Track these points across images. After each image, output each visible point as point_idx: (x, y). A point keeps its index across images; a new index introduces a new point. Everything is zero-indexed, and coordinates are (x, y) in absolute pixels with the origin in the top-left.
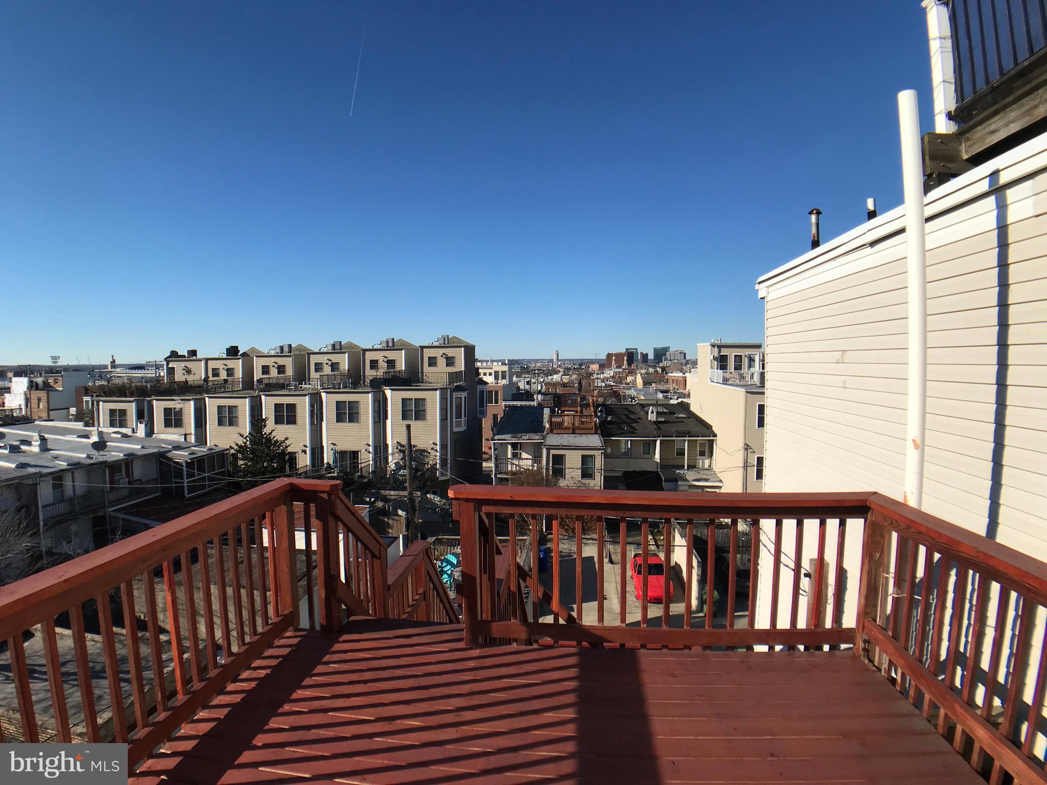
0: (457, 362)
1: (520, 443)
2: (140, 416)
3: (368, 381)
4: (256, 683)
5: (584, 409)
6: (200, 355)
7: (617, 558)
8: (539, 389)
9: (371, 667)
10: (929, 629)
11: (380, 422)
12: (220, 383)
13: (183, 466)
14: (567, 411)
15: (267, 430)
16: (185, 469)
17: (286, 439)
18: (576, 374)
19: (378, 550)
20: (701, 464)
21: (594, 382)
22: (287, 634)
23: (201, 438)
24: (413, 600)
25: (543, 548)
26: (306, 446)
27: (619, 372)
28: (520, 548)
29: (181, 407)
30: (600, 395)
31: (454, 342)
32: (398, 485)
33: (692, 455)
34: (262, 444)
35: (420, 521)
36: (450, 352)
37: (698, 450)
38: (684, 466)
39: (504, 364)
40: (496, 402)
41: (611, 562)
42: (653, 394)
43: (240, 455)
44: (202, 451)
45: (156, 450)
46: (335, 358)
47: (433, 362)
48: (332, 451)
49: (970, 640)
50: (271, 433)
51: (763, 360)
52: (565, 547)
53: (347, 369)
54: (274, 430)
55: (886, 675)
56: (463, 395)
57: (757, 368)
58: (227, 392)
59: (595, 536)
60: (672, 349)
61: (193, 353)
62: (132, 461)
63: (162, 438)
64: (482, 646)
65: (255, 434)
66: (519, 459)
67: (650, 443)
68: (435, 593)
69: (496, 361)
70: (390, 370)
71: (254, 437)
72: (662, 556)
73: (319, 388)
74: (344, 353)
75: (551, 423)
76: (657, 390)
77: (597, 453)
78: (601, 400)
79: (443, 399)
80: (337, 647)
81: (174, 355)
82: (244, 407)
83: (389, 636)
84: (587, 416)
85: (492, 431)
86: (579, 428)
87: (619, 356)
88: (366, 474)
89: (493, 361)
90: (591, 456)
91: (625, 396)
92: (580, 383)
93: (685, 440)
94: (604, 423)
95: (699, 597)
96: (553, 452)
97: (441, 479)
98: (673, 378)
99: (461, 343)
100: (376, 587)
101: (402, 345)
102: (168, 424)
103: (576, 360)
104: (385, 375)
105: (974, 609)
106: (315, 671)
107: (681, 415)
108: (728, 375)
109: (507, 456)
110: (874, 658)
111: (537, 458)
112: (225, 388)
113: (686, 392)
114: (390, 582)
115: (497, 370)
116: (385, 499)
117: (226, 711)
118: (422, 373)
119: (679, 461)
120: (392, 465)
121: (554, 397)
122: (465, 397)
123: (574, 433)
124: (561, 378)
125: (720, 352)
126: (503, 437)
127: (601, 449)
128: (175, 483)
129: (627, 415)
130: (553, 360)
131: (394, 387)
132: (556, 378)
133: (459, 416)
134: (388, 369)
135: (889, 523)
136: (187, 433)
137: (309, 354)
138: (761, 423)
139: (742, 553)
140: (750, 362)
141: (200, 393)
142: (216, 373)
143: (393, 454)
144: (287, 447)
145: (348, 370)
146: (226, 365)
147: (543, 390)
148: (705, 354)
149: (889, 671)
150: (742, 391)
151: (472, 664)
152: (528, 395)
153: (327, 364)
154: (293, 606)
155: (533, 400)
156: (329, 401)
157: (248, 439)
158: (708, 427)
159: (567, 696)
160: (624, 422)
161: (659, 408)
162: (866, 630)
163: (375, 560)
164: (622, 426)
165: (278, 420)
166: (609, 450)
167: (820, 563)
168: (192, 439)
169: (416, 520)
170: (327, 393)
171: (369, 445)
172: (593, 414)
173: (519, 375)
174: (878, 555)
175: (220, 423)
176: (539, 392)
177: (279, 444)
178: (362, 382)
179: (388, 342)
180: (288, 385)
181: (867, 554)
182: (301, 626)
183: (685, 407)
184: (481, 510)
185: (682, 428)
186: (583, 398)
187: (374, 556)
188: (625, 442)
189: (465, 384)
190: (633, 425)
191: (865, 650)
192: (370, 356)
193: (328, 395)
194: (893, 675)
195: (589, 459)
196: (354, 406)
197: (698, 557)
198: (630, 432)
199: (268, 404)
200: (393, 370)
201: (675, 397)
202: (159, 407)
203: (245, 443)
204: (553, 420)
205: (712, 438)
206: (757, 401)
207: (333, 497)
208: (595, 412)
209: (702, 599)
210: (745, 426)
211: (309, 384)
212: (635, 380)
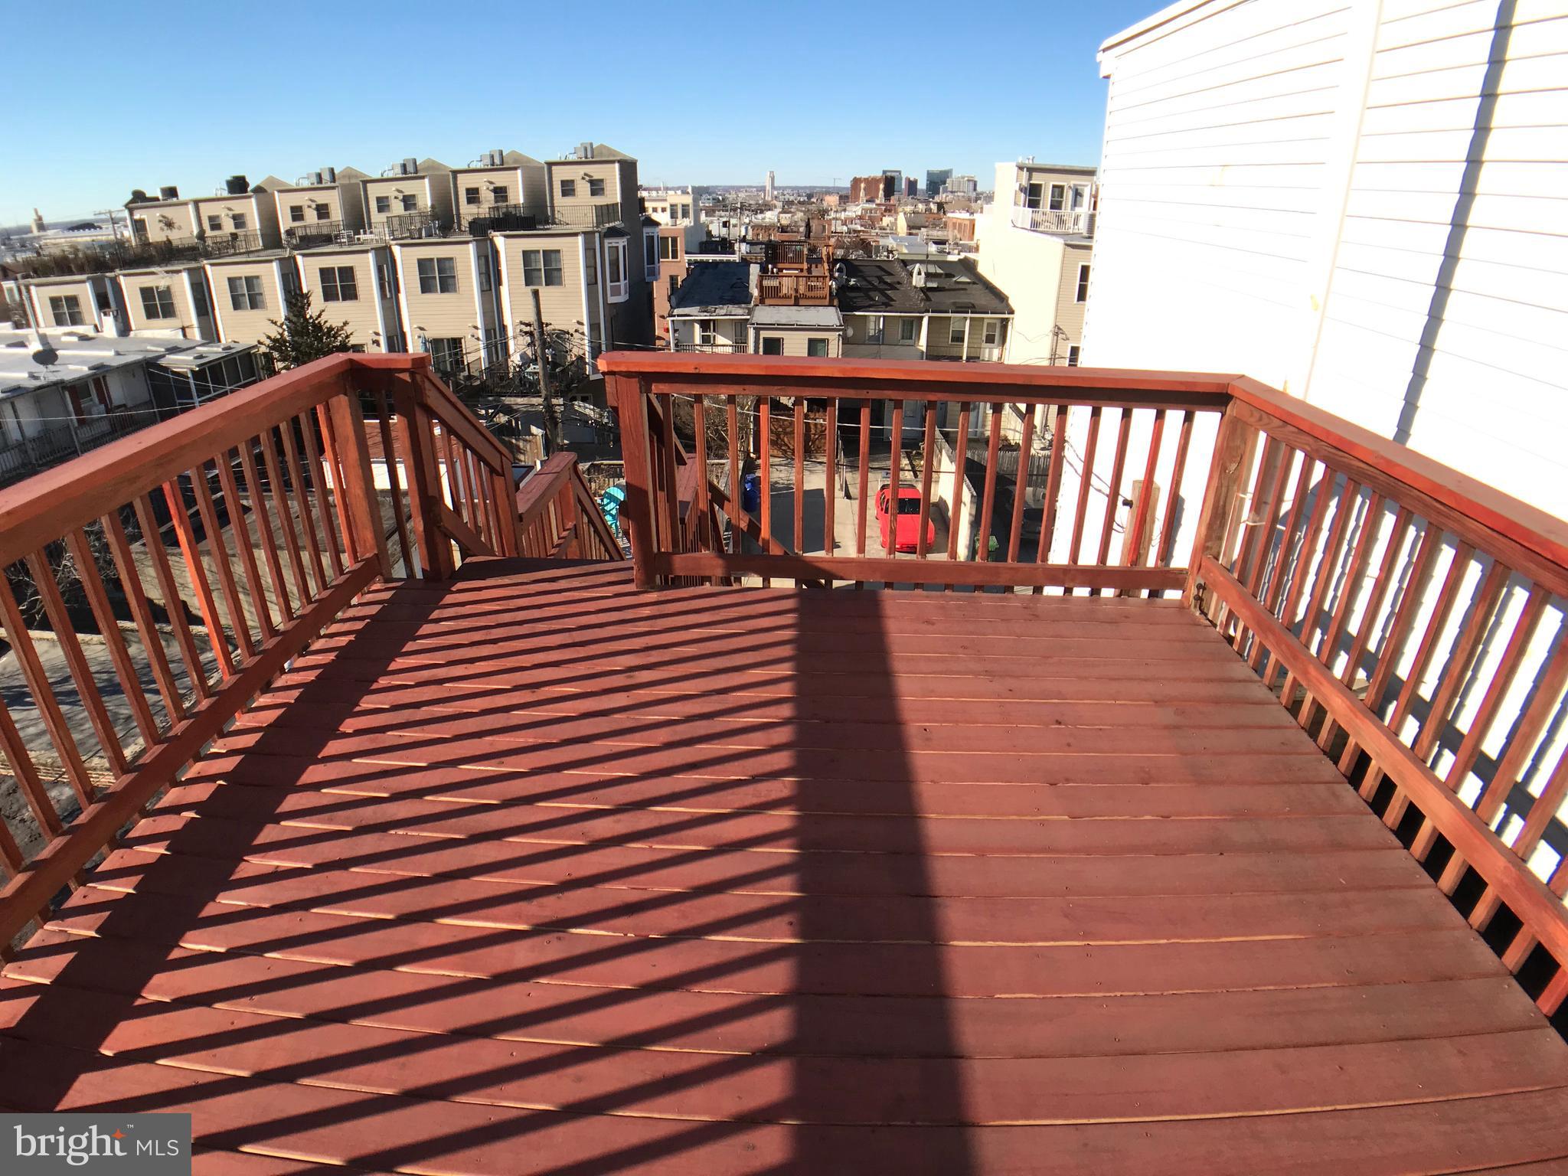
0: (607, 187)
1: (714, 320)
2: (103, 303)
3: (465, 224)
4: (336, 653)
5: (814, 266)
6: (183, 196)
7: (854, 491)
8: (743, 233)
9: (501, 621)
10: (1288, 580)
11: (491, 290)
12: (225, 239)
13: (188, 378)
14: (786, 269)
15: (312, 312)
16: (192, 381)
17: (346, 324)
18: (801, 211)
19: (499, 462)
20: (987, 356)
21: (830, 225)
22: (374, 587)
23: (210, 334)
24: (559, 539)
25: (749, 477)
26: (377, 334)
27: (871, 210)
28: (717, 476)
29: (167, 284)
30: (840, 245)
31: (601, 154)
32: (527, 388)
33: (975, 341)
34: (308, 334)
35: (566, 442)
36: (596, 171)
37: (985, 333)
38: (961, 358)
39: (685, 192)
40: (675, 256)
41: (848, 496)
42: (920, 245)
43: (276, 355)
44: (214, 352)
45: (139, 357)
46: (409, 187)
47: (568, 188)
48: (420, 340)
49: (1339, 594)
50: (319, 316)
51: (1096, 197)
52: (782, 475)
53: (429, 204)
54: (323, 311)
55: (1222, 631)
56: (621, 243)
57: (1084, 210)
58: (241, 254)
59: (825, 460)
60: (956, 174)
61: (171, 192)
62: (104, 377)
63: (145, 336)
64: (661, 589)
65: (294, 319)
66: (712, 345)
67: (912, 322)
68: (592, 529)
69: (671, 189)
70: (500, 204)
71: (294, 323)
72: (920, 487)
73: (387, 238)
74: (423, 178)
75: (761, 288)
76: (927, 240)
77: (833, 338)
78: (840, 253)
79: (589, 249)
80: (449, 599)
81: (139, 197)
82: (271, 277)
83: (525, 581)
84: (817, 277)
85: (669, 301)
86: (806, 297)
87: (871, 183)
88: (477, 374)
89: (667, 189)
90: (823, 341)
91: (877, 247)
92: (808, 226)
93: (966, 318)
94: (843, 289)
95: (970, 545)
96: (764, 334)
97: (592, 377)
98: (954, 221)
99: (614, 156)
100: (502, 517)
101: (516, 161)
102: (151, 313)
103: (802, 188)
104: (492, 213)
105: (1353, 553)
106: (420, 633)
107: (964, 279)
108: (1039, 217)
109: (693, 341)
110: (1208, 610)
111: (740, 342)
112: (234, 247)
113: (972, 243)
114: (521, 509)
115: (674, 202)
116: (508, 410)
117: (296, 693)
118: (552, 207)
119: (955, 349)
120: (515, 359)
121: (767, 249)
122: (624, 247)
123: (796, 304)
124: (778, 217)
125: (1030, 178)
126: (686, 310)
127: (839, 330)
128: (180, 404)
129: (880, 279)
130: (765, 187)
131: (508, 233)
132: (770, 217)
133: (615, 278)
134: (496, 202)
135: (1258, 418)
136: (186, 325)
137: (365, 182)
138: (1082, 295)
139: (1036, 486)
140: (1076, 198)
141: (195, 259)
142: (216, 225)
143: (514, 338)
144: (347, 337)
145: (433, 206)
146: (230, 209)
147: (749, 237)
148: (1006, 182)
149: (1227, 625)
150: (1058, 244)
151: (646, 612)
152: (725, 245)
153: (396, 198)
154: (378, 546)
155: (733, 253)
156: (406, 260)
157: (285, 327)
158: (1001, 297)
159: (782, 647)
160: (875, 289)
161: (929, 266)
162: (1202, 571)
163: (495, 477)
164: (872, 294)
165: (329, 295)
166: (850, 332)
167: (1148, 486)
168: (196, 334)
169: (559, 441)
170: (402, 245)
171: (476, 328)
172: (827, 274)
173: (710, 212)
174: (1233, 466)
175: (237, 305)
176: (743, 240)
177: (336, 333)
178: (456, 226)
179: (492, 157)
180: (337, 237)
181: (1218, 465)
182: (395, 575)
183: (969, 266)
184: (649, 391)
185: (963, 299)
186: (813, 250)
187: (492, 471)
188: (875, 319)
189: (623, 225)
190: (889, 292)
191: (1198, 598)
192: (465, 182)
193: (405, 249)
194: (1231, 632)
195: (820, 346)
196: (446, 264)
197: (972, 489)
198: (883, 304)
199: (309, 270)
200: (505, 204)
201: (956, 252)
202: (131, 286)
203: (282, 335)
204: (765, 283)
205: (1006, 316)
206: (1080, 259)
207: (418, 377)
208: (831, 271)
209: (974, 547)
210: (1058, 298)
211: (371, 233)
212: (895, 224)
